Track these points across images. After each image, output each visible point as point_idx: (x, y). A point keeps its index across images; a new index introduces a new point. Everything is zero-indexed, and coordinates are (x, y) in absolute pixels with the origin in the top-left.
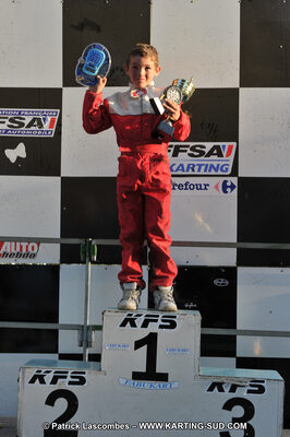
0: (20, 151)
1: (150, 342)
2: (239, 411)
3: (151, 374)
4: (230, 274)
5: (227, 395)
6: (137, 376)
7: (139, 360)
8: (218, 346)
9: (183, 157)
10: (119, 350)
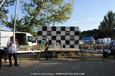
4: (60, 41)
8: (60, 44)
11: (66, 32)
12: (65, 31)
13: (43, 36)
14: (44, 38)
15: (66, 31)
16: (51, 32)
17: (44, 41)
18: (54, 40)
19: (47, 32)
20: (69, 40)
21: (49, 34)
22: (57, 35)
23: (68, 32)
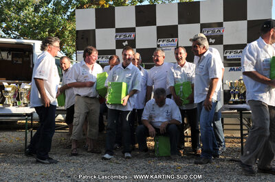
0: (126, 43)
9: (165, 43)
11: (203, 26)
12: (198, 21)
15: (203, 20)
16: (133, 30)
18: (147, 67)
19: (118, 30)
21: (124, 41)
22: (158, 46)
23: (212, 29)
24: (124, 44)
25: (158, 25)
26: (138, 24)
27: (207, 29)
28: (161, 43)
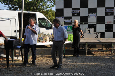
0: (76, 14)
1: (90, 30)
2: (97, 35)
3: (90, 33)
4: (96, 25)
5: (96, 34)
6: (88, 33)
7: (89, 32)
8: (95, 31)
9: (91, 14)
10: (87, 31)
11: (106, 8)
13: (65, 18)
14: (66, 21)
17: (66, 25)
18: (85, 24)
20: (113, 23)
21: (75, 13)
22: (89, 15)
23: (110, 10)
24: (75, 14)
25: (89, 7)
26: (81, 7)
27: (108, 10)
28: (90, 14)
